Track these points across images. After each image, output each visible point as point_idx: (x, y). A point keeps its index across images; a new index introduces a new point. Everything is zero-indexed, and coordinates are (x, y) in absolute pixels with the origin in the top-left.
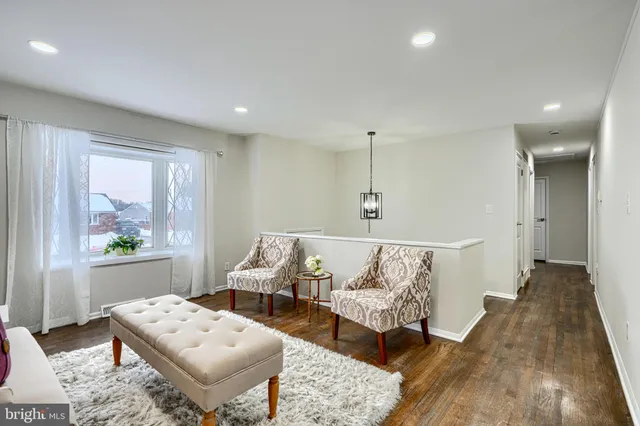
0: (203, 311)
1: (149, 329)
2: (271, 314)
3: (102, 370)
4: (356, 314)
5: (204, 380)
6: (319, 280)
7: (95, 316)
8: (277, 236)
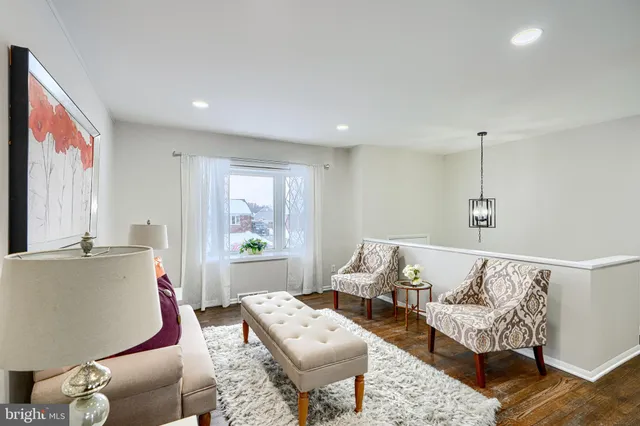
0: (306, 309)
1: (266, 318)
2: (370, 318)
3: (236, 345)
4: (451, 329)
5: (299, 366)
6: (418, 290)
7: (234, 301)
8: (377, 243)
